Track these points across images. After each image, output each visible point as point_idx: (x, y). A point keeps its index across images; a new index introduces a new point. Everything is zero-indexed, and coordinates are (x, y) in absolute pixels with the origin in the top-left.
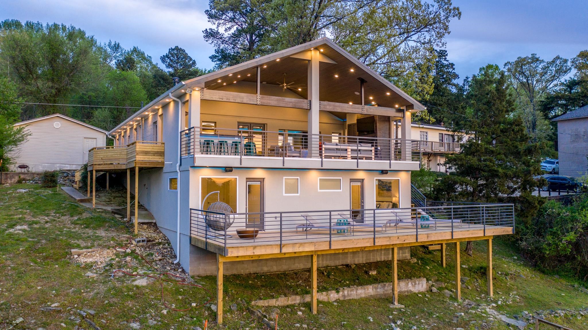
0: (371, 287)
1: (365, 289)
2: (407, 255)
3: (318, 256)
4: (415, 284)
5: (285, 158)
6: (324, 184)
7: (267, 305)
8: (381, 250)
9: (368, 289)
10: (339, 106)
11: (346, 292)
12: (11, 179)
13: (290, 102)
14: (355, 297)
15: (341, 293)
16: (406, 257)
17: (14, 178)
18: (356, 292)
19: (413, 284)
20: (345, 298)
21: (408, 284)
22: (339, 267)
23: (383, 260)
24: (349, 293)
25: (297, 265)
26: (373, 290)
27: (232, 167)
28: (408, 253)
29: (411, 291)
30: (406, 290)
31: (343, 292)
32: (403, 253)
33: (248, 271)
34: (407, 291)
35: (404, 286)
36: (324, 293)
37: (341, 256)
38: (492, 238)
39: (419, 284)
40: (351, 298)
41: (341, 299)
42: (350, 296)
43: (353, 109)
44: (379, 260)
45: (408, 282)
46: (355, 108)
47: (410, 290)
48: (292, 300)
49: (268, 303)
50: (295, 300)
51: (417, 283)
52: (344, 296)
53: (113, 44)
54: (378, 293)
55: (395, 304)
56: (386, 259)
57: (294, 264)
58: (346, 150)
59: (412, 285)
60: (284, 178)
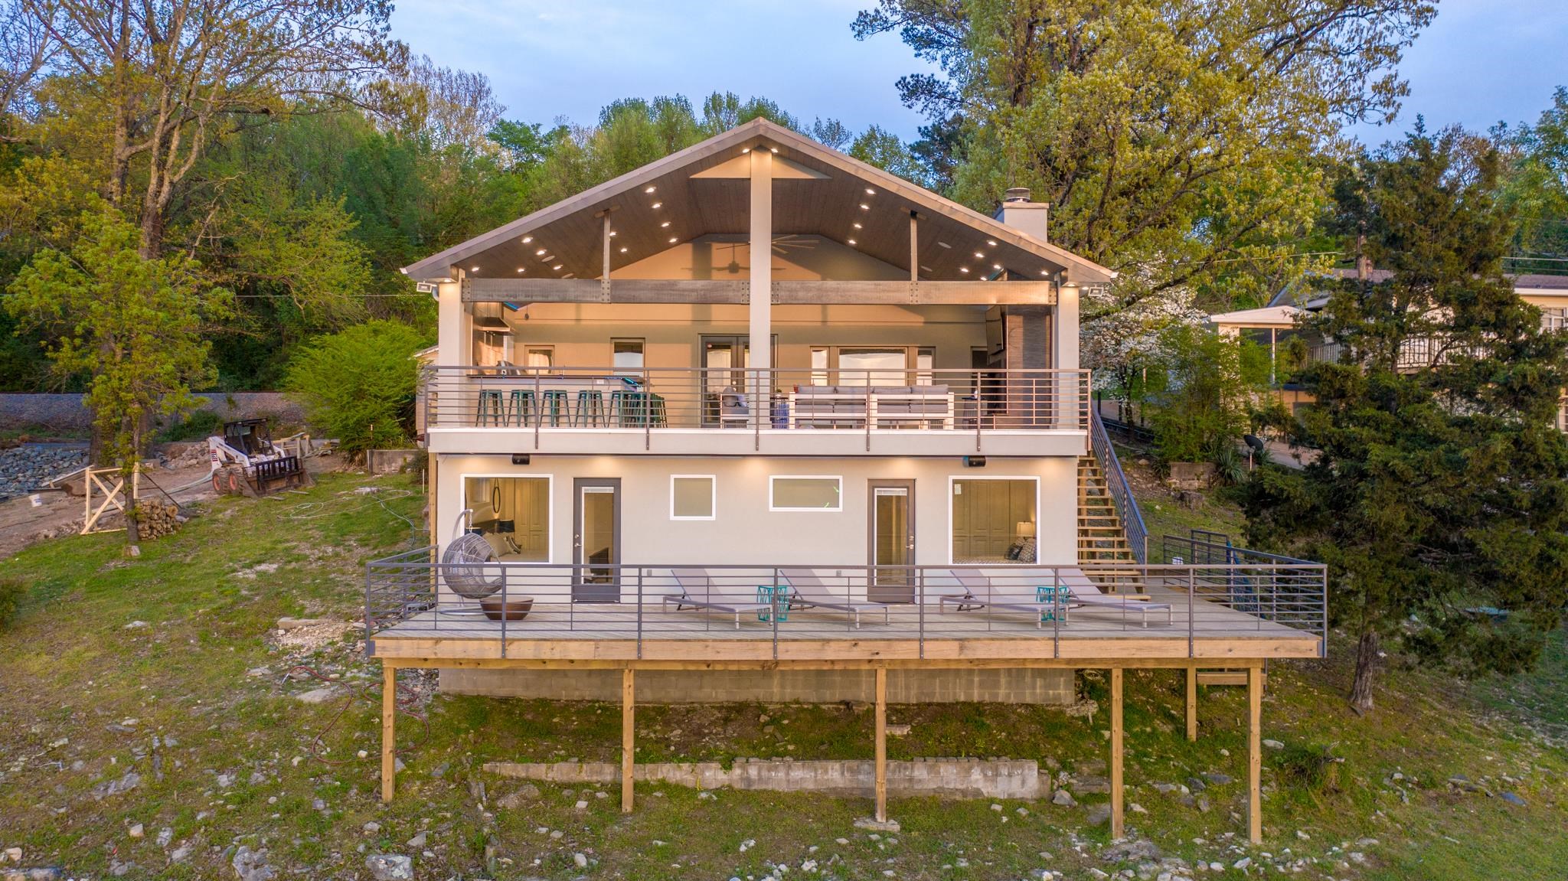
0: (837, 766)
1: (816, 770)
2: (1062, 692)
3: (638, 674)
4: (997, 774)
5: (652, 431)
6: (785, 493)
7: (523, 775)
8: (970, 672)
9: (826, 772)
10: (837, 290)
11: (753, 772)
12: (390, 464)
13: (692, 290)
14: (783, 788)
15: (737, 772)
16: (1058, 697)
17: (394, 461)
18: (788, 774)
19: (990, 773)
20: (749, 785)
21: (968, 771)
22: (824, 707)
23: (976, 699)
24: (764, 773)
25: (707, 690)
26: (843, 773)
27: (528, 455)
28: (1066, 688)
29: (978, 792)
30: (959, 787)
31: (743, 767)
32: (1047, 687)
33: (577, 693)
34: (964, 793)
35: (954, 777)
36: (685, 766)
37: (838, 679)
38: (1261, 666)
39: (1010, 775)
40: (770, 787)
41: (738, 786)
42: (767, 783)
43: (882, 294)
44: (962, 698)
45: (971, 768)
46: (888, 291)
47: (979, 789)
48: (592, 772)
49: (527, 771)
50: (600, 773)
51: (1005, 771)
52: (748, 780)
53: (824, 125)
54: (861, 786)
55: (875, 819)
56: (987, 698)
57: (701, 687)
58: (863, 403)
59: (985, 775)
60: (673, 477)
